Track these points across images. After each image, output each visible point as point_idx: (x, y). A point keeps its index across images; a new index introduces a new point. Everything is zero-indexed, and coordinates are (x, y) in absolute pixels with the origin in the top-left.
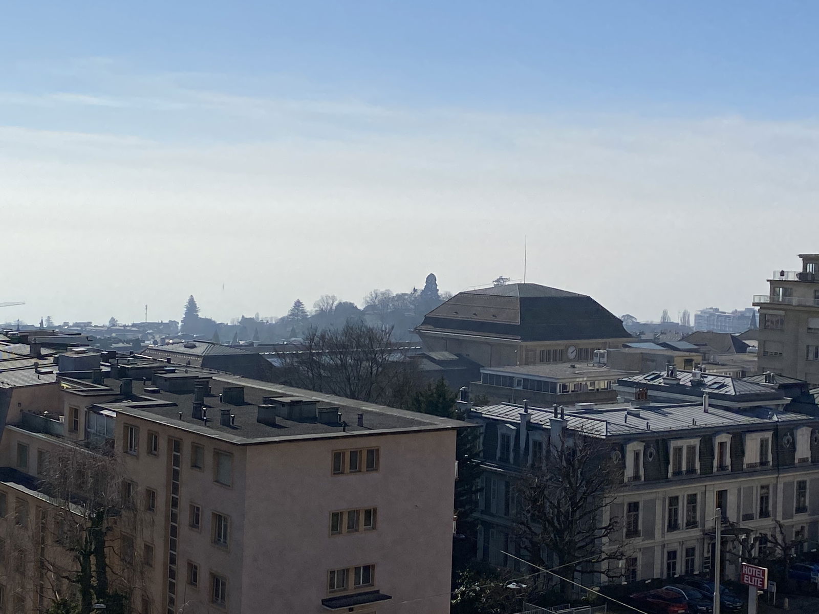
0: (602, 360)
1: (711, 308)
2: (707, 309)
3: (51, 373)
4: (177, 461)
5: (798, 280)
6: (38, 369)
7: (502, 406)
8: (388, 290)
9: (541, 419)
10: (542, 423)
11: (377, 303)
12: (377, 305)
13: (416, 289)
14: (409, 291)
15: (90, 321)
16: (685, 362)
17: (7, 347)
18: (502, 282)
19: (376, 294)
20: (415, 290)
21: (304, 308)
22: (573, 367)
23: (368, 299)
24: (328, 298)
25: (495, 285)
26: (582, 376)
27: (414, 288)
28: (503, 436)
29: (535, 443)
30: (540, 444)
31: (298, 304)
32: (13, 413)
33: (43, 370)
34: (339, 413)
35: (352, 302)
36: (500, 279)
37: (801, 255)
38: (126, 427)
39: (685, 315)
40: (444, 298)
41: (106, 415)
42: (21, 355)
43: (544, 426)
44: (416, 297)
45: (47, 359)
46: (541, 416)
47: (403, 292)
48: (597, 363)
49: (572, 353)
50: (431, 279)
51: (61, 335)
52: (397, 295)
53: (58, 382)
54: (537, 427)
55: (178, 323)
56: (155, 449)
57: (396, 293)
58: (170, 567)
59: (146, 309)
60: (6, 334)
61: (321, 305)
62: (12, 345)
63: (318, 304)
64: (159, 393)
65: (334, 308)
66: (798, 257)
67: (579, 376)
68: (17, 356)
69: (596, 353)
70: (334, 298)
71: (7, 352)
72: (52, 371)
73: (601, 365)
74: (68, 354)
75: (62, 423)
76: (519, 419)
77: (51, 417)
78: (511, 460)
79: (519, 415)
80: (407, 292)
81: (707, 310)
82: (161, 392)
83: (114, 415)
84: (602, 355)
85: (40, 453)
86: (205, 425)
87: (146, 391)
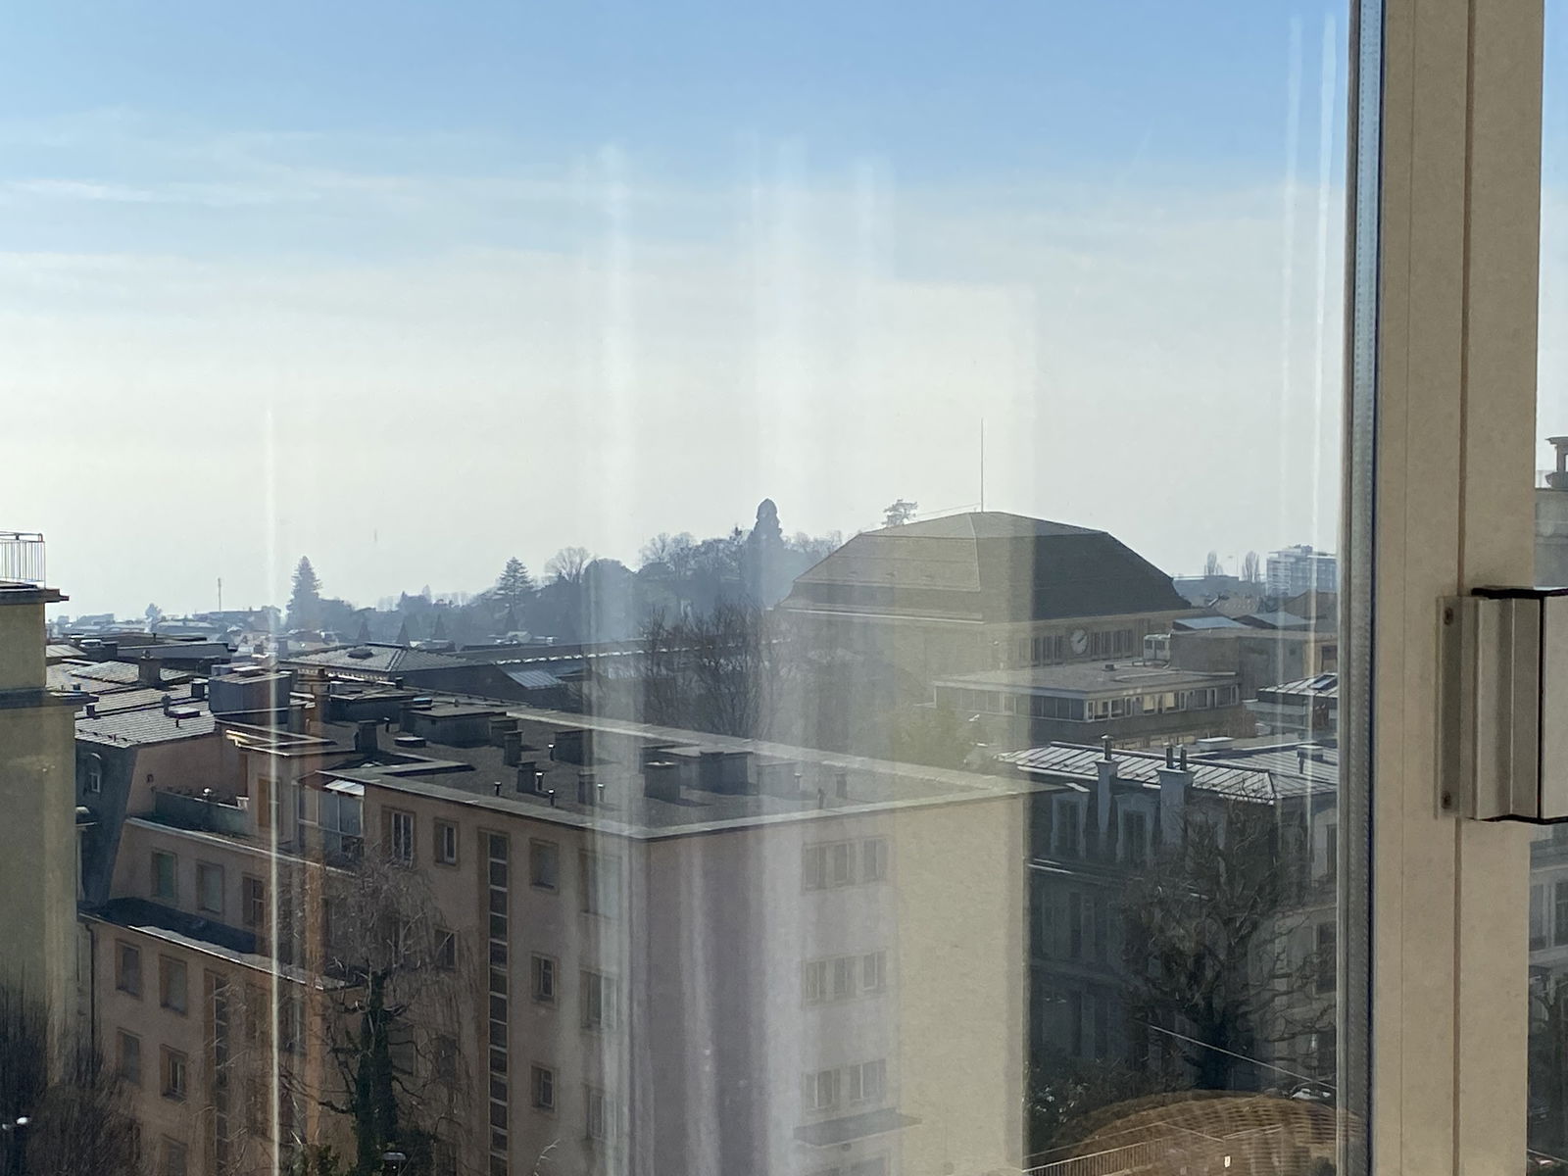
0: (1160, 654)
1: (1298, 547)
2: (1290, 547)
3: (196, 715)
4: (499, 874)
5: (1549, 486)
6: (171, 709)
7: (1052, 749)
8: (687, 534)
9: (1139, 772)
10: (1143, 779)
11: (666, 560)
12: (665, 564)
13: (739, 529)
14: (725, 534)
15: (110, 612)
16: (1323, 651)
17: (87, 669)
18: (903, 510)
19: (663, 542)
20: (738, 532)
21: (527, 574)
22: (1111, 668)
23: (648, 553)
24: (572, 552)
25: (888, 516)
26: (1129, 685)
27: (737, 529)
28: (1062, 805)
29: (1129, 817)
30: (1141, 818)
31: (514, 568)
32: (138, 795)
33: (182, 710)
34: (797, 774)
35: (616, 559)
36: (897, 504)
37: (1554, 438)
38: (386, 811)
39: (1249, 562)
40: (794, 545)
41: (338, 791)
42: (124, 683)
43: (1145, 785)
44: (741, 546)
45: (175, 689)
46: (1139, 766)
47: (716, 537)
48: (1149, 660)
49: (1079, 642)
50: (767, 510)
51: (170, 641)
52: (704, 542)
53: (218, 732)
54: (1133, 786)
55: (280, 611)
56: (451, 853)
57: (702, 539)
58: (492, 1075)
59: (220, 586)
60: (76, 644)
61: (559, 565)
62: (96, 666)
63: (553, 567)
64: (425, 746)
65: (582, 572)
66: (1548, 442)
67: (1125, 685)
68: (113, 685)
69: (1147, 641)
70: (582, 553)
71: (91, 678)
72: (199, 712)
73: (1157, 663)
74: (227, 679)
75: (242, 811)
76: (1095, 771)
77: (217, 799)
78: (1082, 853)
79: (1094, 765)
80: (722, 537)
81: (1291, 550)
82: (428, 743)
83: (360, 791)
84: (1160, 645)
85: (203, 869)
86: (552, 804)
87: (400, 743)
